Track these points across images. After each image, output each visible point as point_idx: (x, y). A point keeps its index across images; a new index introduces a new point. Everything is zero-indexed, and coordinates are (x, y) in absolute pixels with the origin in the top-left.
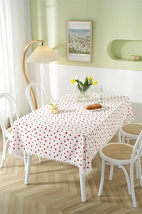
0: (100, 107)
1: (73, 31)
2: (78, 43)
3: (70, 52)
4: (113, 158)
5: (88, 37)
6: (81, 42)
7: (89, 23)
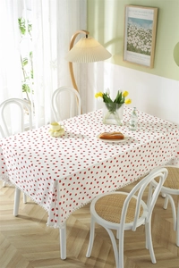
0: (122, 138)
1: (133, 20)
2: (138, 37)
3: (128, 49)
4: (100, 216)
5: (150, 31)
6: (142, 38)
7: (152, 11)
